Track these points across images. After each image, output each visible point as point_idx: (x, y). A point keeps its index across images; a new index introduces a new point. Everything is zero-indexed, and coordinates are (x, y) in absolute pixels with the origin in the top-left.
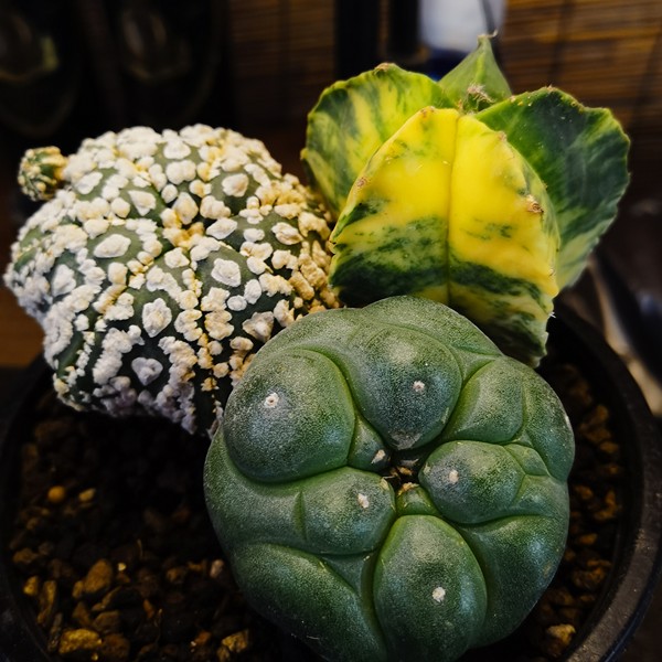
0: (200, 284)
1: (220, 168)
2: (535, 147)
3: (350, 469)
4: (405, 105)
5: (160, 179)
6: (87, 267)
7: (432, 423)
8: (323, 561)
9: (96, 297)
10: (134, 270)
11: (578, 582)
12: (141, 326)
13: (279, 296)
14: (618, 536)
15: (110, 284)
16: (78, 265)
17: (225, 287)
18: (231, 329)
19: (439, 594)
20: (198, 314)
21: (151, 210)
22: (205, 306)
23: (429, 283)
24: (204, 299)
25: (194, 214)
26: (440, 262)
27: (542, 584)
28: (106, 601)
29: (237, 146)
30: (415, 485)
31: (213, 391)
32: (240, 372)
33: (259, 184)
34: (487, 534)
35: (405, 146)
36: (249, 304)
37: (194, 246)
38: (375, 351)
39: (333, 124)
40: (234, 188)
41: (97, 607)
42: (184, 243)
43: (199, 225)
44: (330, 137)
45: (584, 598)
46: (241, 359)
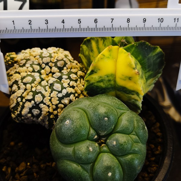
0: (50, 90)
1: (57, 59)
2: (139, 56)
3: (88, 140)
4: (105, 44)
5: (41, 62)
6: (21, 85)
7: (109, 129)
8: (80, 165)
9: (23, 93)
10: (33, 86)
11: (149, 171)
12: (34, 101)
13: (71, 93)
14: (161, 158)
15: (27, 90)
16: (19, 84)
17: (57, 91)
18: (58, 102)
19: (110, 174)
20: (50, 98)
21: (38, 70)
22: (51, 96)
23: (110, 91)
24: (51, 94)
25: (49, 71)
26: (113, 85)
27: (138, 172)
28: (24, 173)
29: (62, 53)
30: (105, 145)
31: (53, 118)
32: (60, 113)
33: (67, 64)
34: (123, 158)
35: (104, 55)
36: (63, 96)
37: (49, 80)
38: (95, 109)
39: (87, 48)
40: (60, 65)
41: (22, 175)
42: (47, 79)
43: (51, 74)
44: (86, 51)
45: (151, 175)
46: (60, 110)
